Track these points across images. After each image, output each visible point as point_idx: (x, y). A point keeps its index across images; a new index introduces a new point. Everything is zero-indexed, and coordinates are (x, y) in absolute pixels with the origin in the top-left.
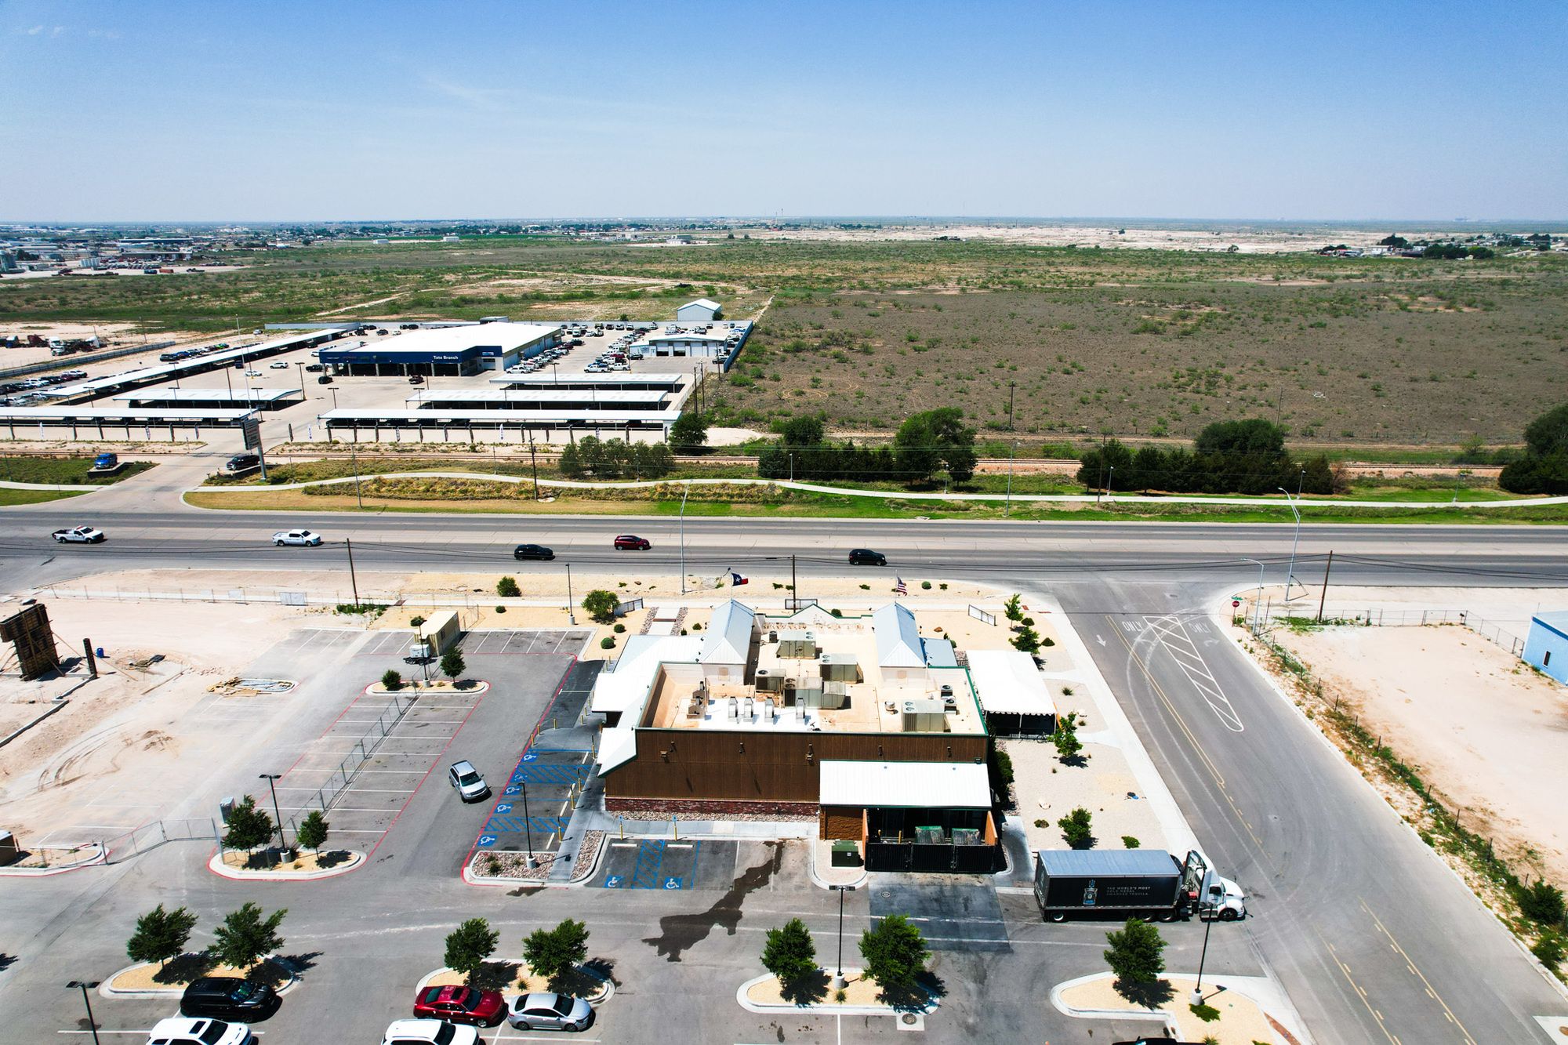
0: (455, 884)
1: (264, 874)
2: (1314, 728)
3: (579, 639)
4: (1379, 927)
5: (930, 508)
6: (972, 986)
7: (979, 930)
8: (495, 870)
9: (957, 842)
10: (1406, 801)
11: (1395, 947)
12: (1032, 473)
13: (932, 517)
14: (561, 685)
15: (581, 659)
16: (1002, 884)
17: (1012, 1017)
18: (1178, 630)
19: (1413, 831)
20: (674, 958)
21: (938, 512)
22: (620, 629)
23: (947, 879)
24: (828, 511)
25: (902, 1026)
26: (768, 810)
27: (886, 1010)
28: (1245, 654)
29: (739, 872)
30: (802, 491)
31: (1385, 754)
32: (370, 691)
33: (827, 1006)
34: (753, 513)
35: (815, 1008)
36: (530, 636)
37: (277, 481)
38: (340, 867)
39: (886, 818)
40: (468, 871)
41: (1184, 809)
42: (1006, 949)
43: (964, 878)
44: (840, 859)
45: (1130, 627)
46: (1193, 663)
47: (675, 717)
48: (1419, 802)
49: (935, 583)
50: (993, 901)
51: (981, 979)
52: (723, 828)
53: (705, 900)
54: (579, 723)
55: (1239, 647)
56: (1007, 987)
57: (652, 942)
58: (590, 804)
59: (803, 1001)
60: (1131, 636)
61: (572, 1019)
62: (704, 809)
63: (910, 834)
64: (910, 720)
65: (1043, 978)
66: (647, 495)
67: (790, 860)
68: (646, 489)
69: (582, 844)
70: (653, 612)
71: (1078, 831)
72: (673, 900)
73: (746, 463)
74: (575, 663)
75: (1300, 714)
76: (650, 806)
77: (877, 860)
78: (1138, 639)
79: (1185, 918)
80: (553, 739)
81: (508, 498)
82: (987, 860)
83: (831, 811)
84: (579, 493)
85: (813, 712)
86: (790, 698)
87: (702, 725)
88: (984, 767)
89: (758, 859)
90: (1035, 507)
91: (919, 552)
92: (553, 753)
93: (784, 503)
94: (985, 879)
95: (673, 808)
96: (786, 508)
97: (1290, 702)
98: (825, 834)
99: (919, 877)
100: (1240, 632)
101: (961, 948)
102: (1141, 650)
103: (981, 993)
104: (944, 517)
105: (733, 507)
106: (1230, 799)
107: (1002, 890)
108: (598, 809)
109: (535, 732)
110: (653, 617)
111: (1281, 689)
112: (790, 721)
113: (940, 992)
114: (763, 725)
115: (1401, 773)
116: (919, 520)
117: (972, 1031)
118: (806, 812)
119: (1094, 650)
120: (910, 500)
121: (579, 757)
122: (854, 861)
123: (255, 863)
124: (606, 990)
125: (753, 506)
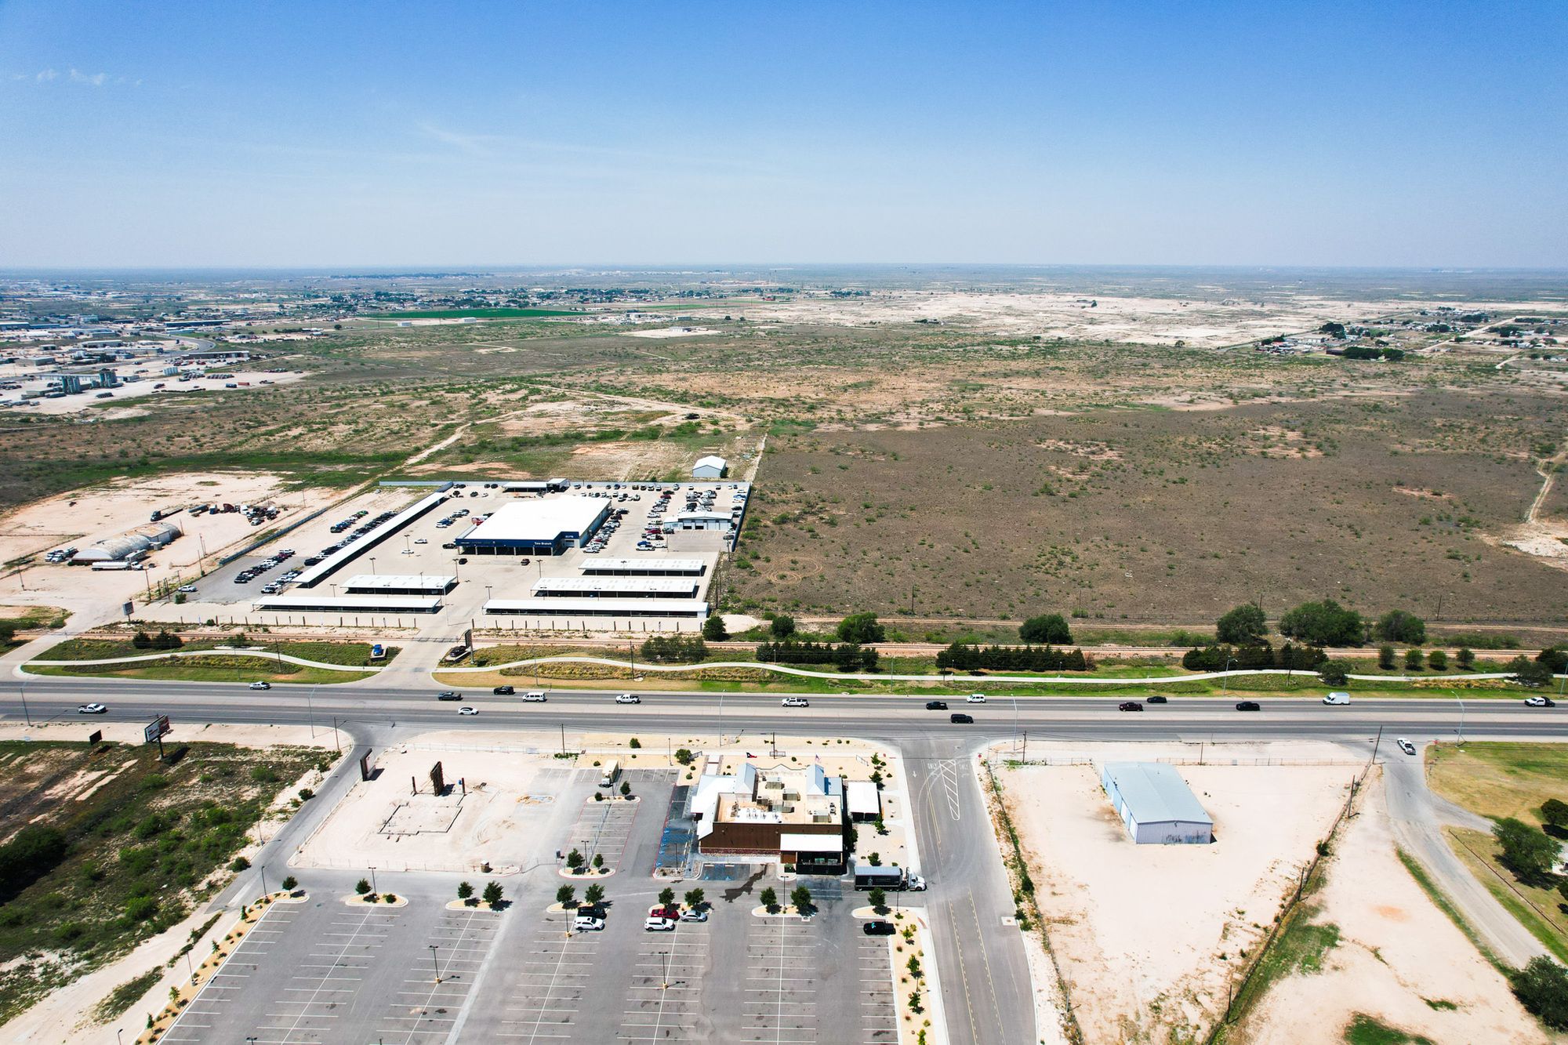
0: (651, 879)
1: (580, 876)
2: (989, 818)
3: (675, 774)
4: (970, 893)
5: (851, 685)
6: (827, 910)
7: (833, 893)
8: (665, 874)
9: (829, 864)
10: (1008, 849)
11: (971, 899)
12: (915, 655)
13: (851, 693)
14: (672, 798)
15: (678, 785)
16: (844, 879)
17: (838, 918)
18: (952, 769)
19: (1003, 860)
20: (731, 902)
21: (855, 689)
22: (693, 768)
23: (824, 877)
24: (794, 687)
25: (803, 920)
26: (761, 853)
27: (799, 916)
28: (978, 781)
29: (751, 875)
30: (781, 673)
31: (1011, 831)
32: (589, 801)
33: (780, 915)
34: (754, 690)
35: (776, 915)
36: (652, 772)
37: (481, 664)
38: (607, 874)
39: (804, 855)
40: (655, 875)
41: (920, 852)
42: (841, 899)
43: (831, 877)
44: (787, 870)
45: (931, 766)
46: (952, 786)
47: (726, 817)
48: (1013, 849)
49: (844, 740)
50: (839, 883)
51: (830, 908)
52: (745, 859)
53: (740, 884)
54: (683, 817)
55: (977, 777)
56: (838, 909)
57: (723, 897)
58: (694, 850)
59: (773, 913)
60: (929, 771)
61: (701, 918)
62: (738, 852)
63: (813, 861)
64: (816, 818)
65: (851, 907)
66: (694, 676)
67: (770, 871)
68: (693, 672)
69: (694, 866)
70: (707, 758)
71: (875, 860)
72: (728, 884)
73: (749, 648)
74: (675, 787)
75: (987, 811)
76: (718, 851)
77: (800, 870)
78: (932, 773)
79: (905, 890)
80: (675, 823)
81: (617, 678)
82: (840, 870)
83: (785, 853)
84: (656, 674)
85: (779, 814)
86: (770, 809)
87: (737, 820)
88: (841, 836)
89: (758, 870)
90: (909, 685)
91: (839, 719)
92: (676, 830)
93: (770, 682)
94: (838, 877)
95: (726, 852)
96: (771, 686)
97: (985, 806)
98: (782, 862)
99: (815, 876)
100: (983, 770)
101: (825, 899)
102: (931, 780)
103: (830, 912)
104: (856, 693)
105: (744, 685)
106: (939, 849)
107: (843, 881)
108: (697, 852)
109: (666, 820)
110: (708, 762)
111: (984, 799)
112: (770, 818)
113: (817, 911)
114: (760, 821)
115: (1014, 839)
116: (844, 695)
117: (824, 921)
118: (776, 853)
119: (910, 779)
120: (840, 680)
121: (687, 831)
122: (792, 871)
123: (575, 872)
124: (710, 911)
125: (753, 684)
